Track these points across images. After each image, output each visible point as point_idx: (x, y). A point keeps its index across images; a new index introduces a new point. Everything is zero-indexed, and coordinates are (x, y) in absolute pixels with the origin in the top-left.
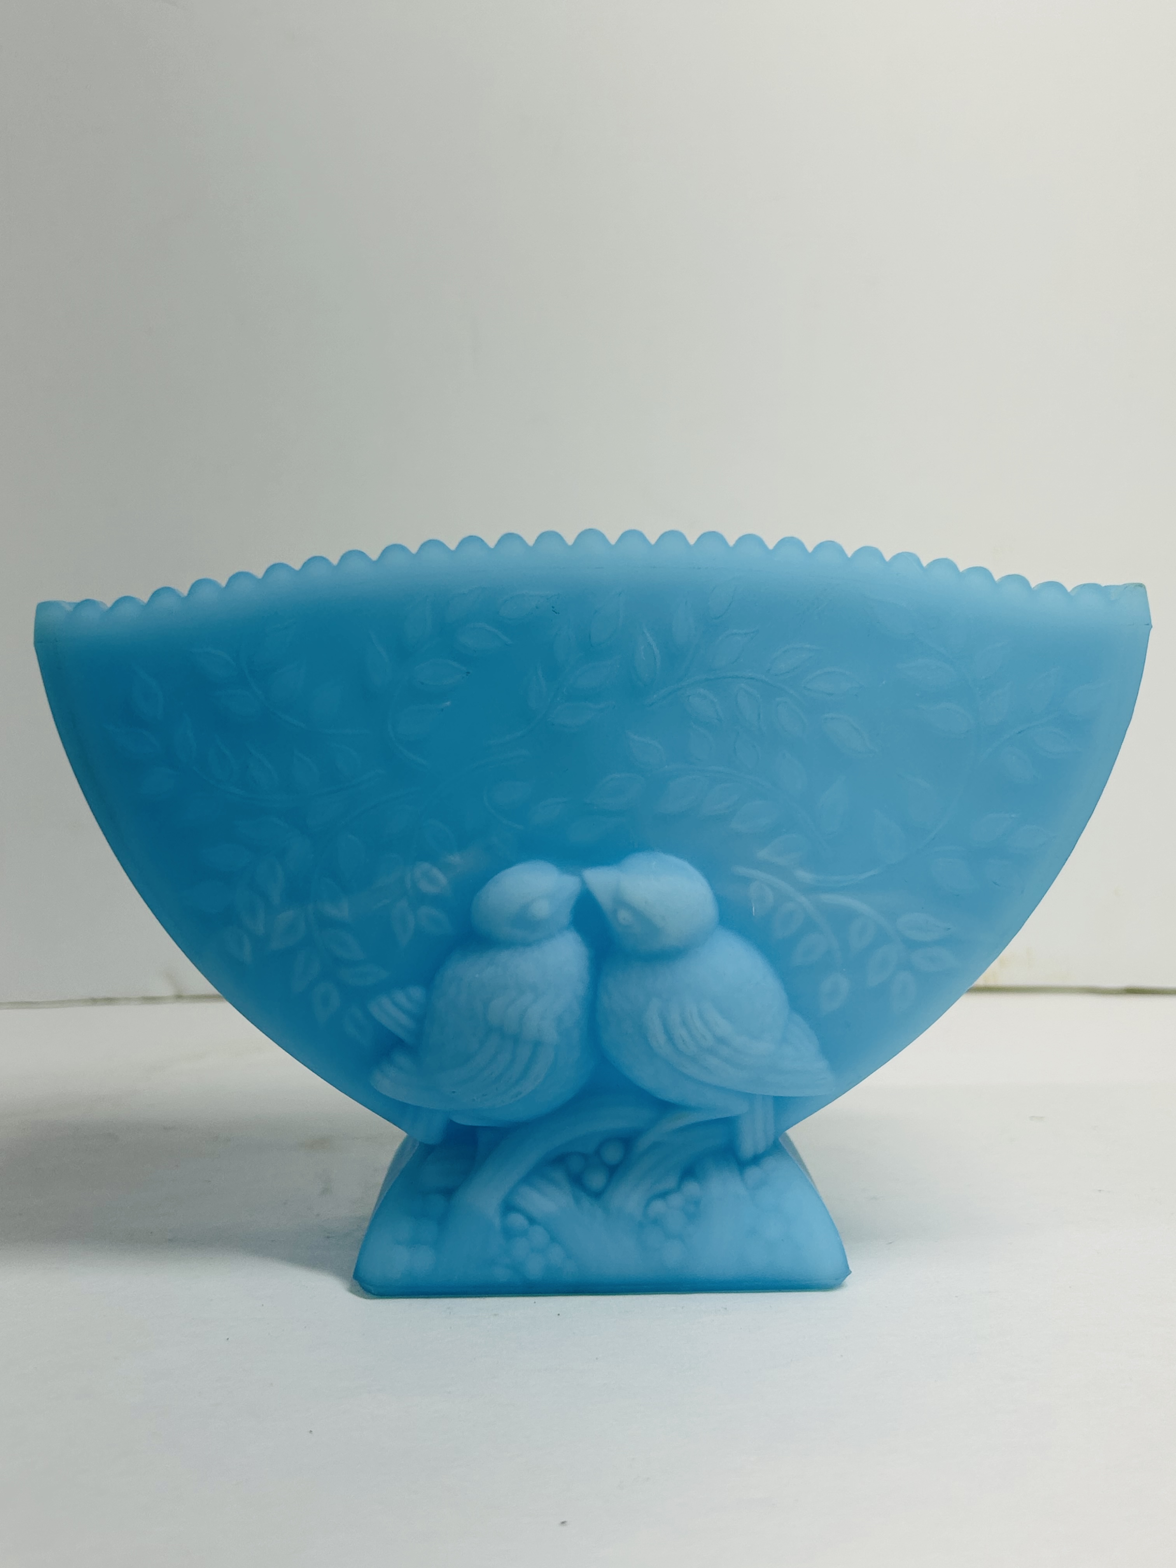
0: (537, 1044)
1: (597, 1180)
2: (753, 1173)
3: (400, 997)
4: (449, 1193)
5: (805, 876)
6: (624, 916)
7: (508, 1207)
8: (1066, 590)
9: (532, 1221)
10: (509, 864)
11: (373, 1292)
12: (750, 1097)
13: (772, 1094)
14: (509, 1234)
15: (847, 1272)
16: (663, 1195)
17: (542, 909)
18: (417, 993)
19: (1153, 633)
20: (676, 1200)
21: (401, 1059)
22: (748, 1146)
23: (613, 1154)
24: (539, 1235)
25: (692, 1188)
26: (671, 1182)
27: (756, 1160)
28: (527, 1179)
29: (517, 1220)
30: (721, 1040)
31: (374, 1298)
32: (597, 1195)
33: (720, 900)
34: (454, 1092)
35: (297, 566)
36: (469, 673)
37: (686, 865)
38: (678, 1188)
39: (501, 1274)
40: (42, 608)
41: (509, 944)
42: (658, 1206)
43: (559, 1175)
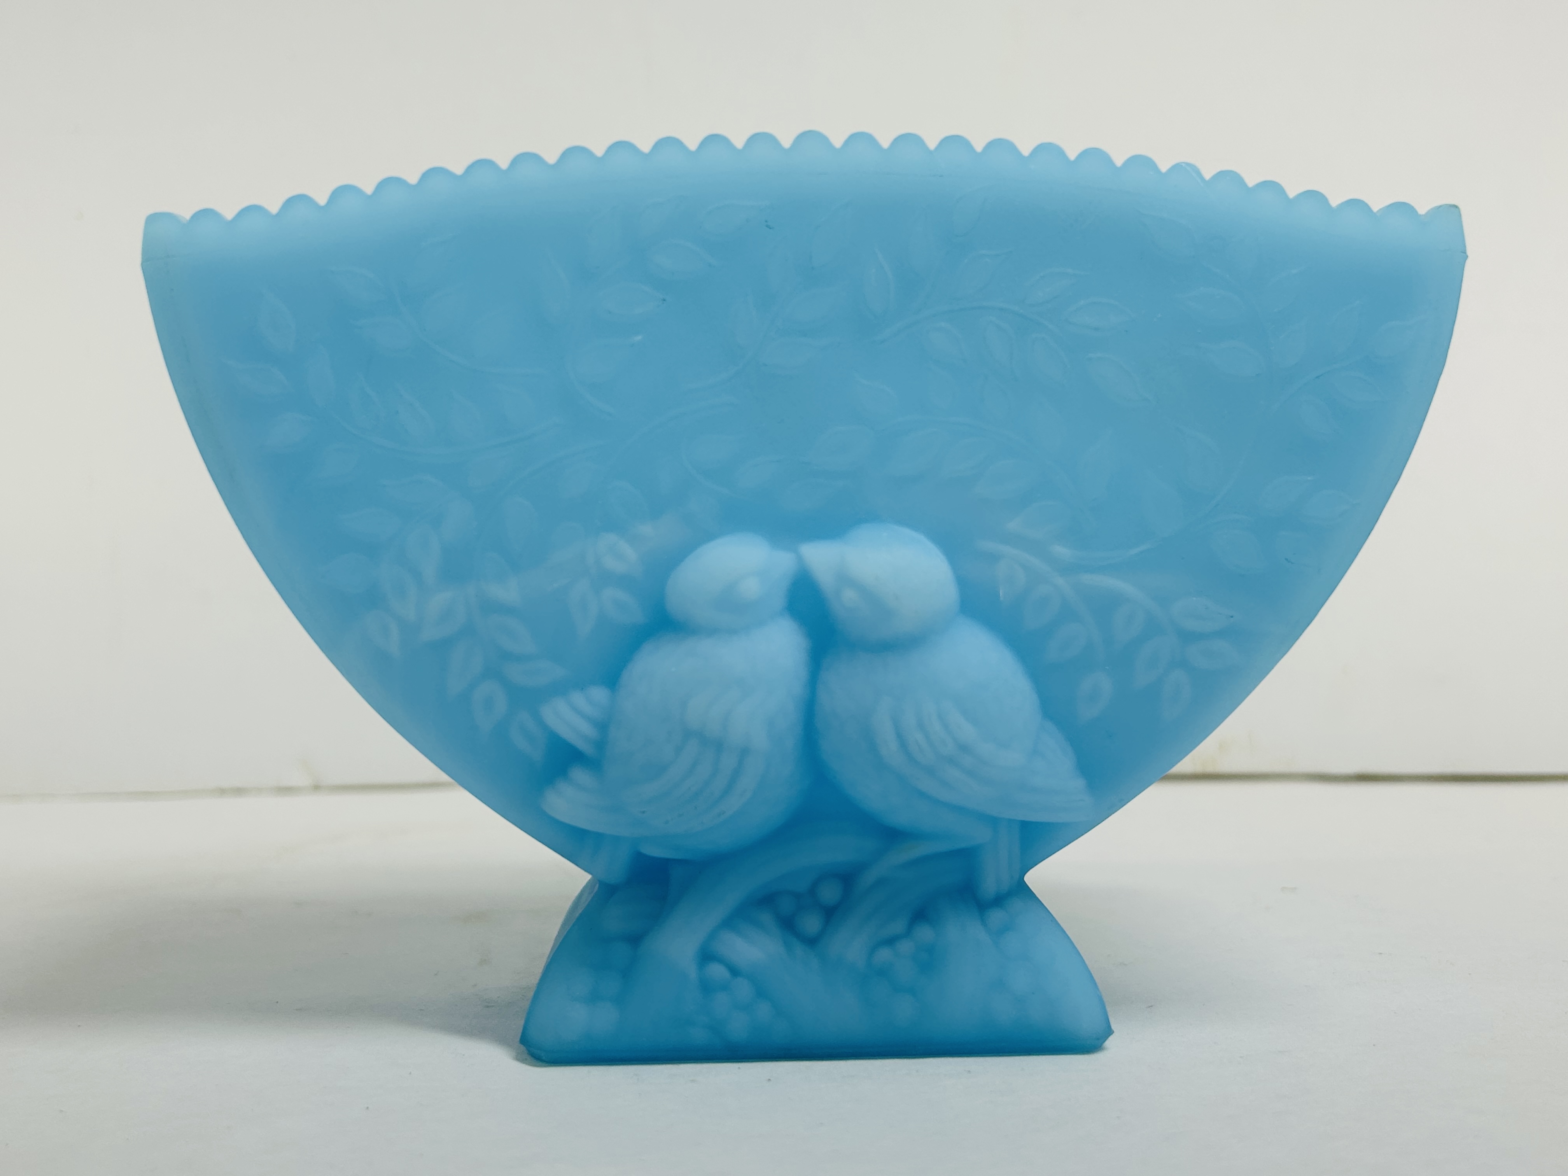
0: (744, 752)
1: (811, 923)
2: (996, 916)
3: (578, 698)
4: (635, 940)
5: (1062, 551)
6: (849, 596)
7: (706, 956)
8: (1371, 211)
9: (735, 972)
10: (709, 537)
11: (544, 1058)
12: (993, 822)
13: (1021, 818)
14: (707, 987)
15: (1109, 1032)
16: (890, 941)
17: (751, 588)
18: (599, 694)
19: (1468, 262)
20: (905, 947)
21: (579, 775)
22: (989, 886)
23: (830, 893)
24: (743, 989)
25: (924, 933)
26: (898, 926)
27: (999, 901)
28: (729, 923)
29: (717, 971)
30: (964, 748)
31: (545, 1066)
32: (812, 942)
33: (962, 582)
34: (644, 812)
35: (459, 170)
36: (664, 300)
37: (921, 537)
38: (908, 933)
39: (699, 1036)
40: (153, 220)
41: (712, 631)
42: (884, 955)
43: (766, 917)
